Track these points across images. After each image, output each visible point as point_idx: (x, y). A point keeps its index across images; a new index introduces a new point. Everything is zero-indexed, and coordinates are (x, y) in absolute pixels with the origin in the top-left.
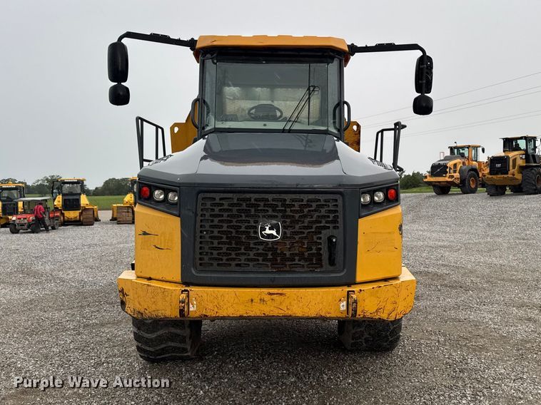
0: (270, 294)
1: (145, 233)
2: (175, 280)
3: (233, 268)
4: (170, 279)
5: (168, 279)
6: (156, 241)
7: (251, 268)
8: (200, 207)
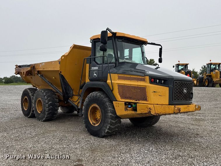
0: (188, 106)
1: (154, 92)
2: (166, 104)
3: (177, 100)
4: (165, 104)
5: (164, 104)
6: (159, 94)
7: (182, 100)
8: (174, 85)
